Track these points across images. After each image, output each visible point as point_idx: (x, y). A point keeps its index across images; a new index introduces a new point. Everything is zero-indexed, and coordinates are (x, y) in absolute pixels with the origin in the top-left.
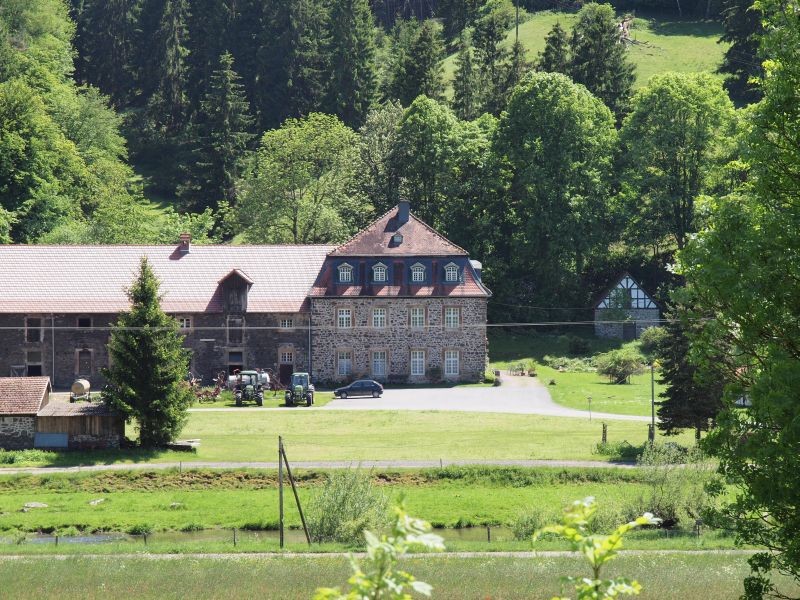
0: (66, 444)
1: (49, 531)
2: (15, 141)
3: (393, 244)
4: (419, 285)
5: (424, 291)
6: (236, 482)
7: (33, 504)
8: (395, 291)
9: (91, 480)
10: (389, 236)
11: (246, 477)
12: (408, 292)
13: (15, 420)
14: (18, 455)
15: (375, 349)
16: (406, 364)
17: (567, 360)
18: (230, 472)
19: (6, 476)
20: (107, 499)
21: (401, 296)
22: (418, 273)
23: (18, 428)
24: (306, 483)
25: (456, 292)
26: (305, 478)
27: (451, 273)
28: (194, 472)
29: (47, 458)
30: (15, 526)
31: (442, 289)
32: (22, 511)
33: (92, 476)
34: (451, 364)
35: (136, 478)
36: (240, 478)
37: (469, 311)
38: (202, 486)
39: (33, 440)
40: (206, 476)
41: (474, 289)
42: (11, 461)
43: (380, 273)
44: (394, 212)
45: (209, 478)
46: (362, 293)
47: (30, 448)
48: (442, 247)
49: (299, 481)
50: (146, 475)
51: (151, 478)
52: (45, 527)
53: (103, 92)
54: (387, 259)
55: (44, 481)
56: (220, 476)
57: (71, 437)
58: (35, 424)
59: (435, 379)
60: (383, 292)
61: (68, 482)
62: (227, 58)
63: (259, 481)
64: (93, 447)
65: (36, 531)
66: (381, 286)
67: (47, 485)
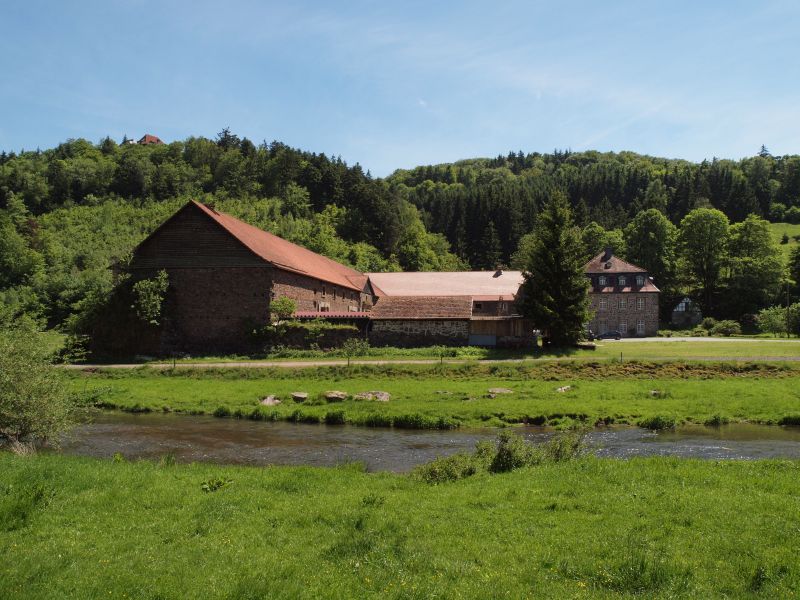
0: (494, 343)
1: (538, 422)
2: (412, 249)
3: (606, 267)
4: (623, 287)
5: (627, 290)
6: (679, 372)
7: (497, 391)
8: (611, 290)
9: (538, 369)
10: (604, 264)
11: (687, 368)
12: (618, 290)
13: (452, 324)
14: (459, 351)
15: (600, 319)
16: (617, 327)
17: (670, 332)
18: (668, 363)
19: (457, 365)
20: (573, 386)
21: (614, 292)
22: (622, 281)
23: (455, 330)
24: (750, 374)
25: (643, 290)
26: (747, 369)
27: (639, 282)
28: (634, 362)
29: (482, 353)
30: (496, 415)
31: (636, 289)
32: (489, 397)
33: (537, 365)
34: (641, 327)
35: (581, 368)
36: (681, 369)
37: (649, 300)
38: (645, 375)
39: (467, 340)
40: (647, 367)
41: (653, 288)
42: (454, 355)
43: (603, 281)
44: (603, 254)
45: (651, 368)
46: (594, 290)
47: (466, 346)
48: (631, 268)
49: (742, 372)
50: (589, 365)
51: (595, 368)
52: (532, 416)
53: (444, 235)
54: (605, 274)
55: (493, 370)
56: (661, 366)
57: (498, 338)
58: (469, 327)
59: (632, 334)
60: (605, 290)
61: (516, 371)
62: (492, 223)
63: (702, 371)
64: (518, 345)
65: (521, 421)
66: (604, 287)
67: (498, 373)
